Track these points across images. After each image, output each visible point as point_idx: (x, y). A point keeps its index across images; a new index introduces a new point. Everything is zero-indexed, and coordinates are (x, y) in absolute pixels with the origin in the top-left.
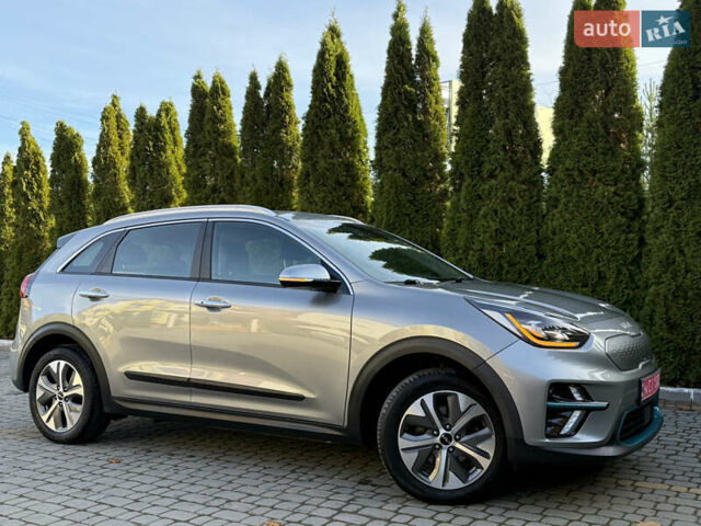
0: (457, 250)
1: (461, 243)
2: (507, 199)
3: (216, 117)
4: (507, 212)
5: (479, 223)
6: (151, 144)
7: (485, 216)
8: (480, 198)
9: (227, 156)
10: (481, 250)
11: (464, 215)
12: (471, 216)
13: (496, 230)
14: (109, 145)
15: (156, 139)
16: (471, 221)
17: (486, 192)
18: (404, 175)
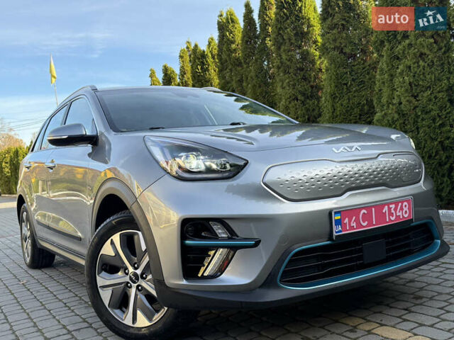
0: (383, 106)
1: (384, 100)
2: (418, 54)
3: (228, 40)
4: (419, 66)
5: (397, 81)
6: (199, 67)
7: (401, 74)
8: (398, 58)
9: (238, 66)
10: (400, 103)
11: (386, 76)
12: (392, 76)
13: (410, 84)
14: (185, 74)
15: (203, 63)
16: (392, 80)
17: (401, 52)
18: (341, 52)
